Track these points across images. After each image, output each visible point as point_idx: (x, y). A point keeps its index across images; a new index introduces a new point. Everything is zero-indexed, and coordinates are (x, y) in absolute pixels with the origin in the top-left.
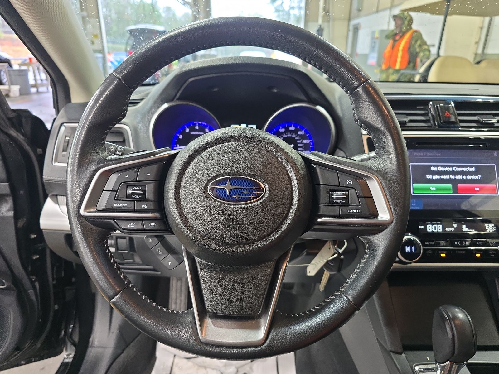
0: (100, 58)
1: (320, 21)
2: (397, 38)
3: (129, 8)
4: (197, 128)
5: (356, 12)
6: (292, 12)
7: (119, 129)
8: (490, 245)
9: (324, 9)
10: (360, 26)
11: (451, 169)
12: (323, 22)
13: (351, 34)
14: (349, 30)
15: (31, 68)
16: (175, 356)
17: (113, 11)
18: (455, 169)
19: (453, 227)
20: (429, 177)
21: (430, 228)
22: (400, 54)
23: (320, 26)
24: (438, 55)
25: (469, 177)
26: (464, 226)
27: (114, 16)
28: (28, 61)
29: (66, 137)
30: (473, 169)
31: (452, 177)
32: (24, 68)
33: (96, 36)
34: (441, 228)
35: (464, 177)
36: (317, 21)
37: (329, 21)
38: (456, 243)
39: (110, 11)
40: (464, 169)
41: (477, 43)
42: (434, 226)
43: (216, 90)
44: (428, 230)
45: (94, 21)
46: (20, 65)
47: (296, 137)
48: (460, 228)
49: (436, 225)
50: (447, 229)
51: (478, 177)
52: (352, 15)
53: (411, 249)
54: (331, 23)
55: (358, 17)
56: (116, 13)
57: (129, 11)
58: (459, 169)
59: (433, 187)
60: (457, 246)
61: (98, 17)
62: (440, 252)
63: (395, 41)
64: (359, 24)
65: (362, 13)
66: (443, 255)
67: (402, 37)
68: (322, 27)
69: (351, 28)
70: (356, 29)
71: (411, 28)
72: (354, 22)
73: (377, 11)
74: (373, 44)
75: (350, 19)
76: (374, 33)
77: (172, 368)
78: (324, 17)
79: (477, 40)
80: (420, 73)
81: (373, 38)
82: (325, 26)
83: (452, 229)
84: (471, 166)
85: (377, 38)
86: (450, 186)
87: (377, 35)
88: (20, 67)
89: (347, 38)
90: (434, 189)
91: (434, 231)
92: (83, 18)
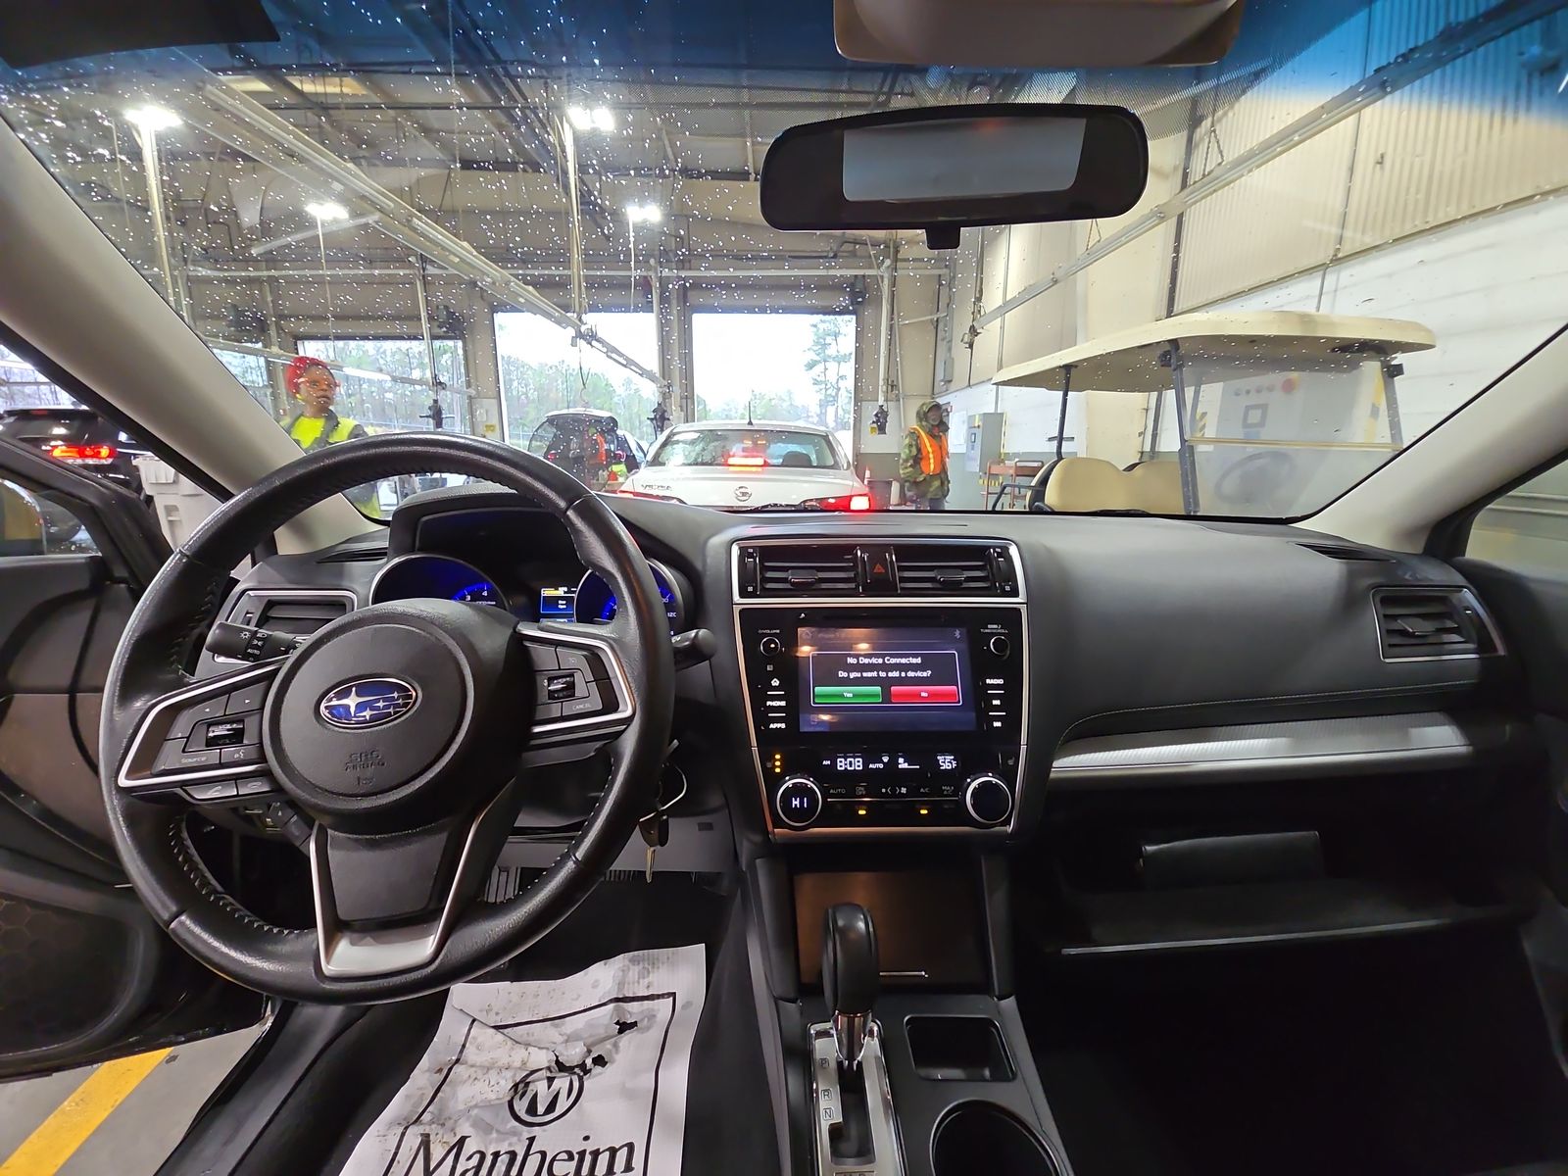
1: (881, 400)
4: (485, 594)
5: (942, 384)
7: (341, 599)
8: (945, 793)
9: (887, 380)
11: (880, 661)
12: (886, 401)
16: (474, 1020)
18: (888, 660)
19: (882, 762)
20: (842, 674)
21: (842, 764)
23: (881, 407)
25: (911, 674)
26: (901, 760)
29: (248, 613)
30: (919, 660)
31: (883, 674)
33: (492, 428)
34: (861, 764)
35: (903, 674)
36: (876, 400)
37: (893, 399)
38: (884, 790)
40: (904, 661)
42: (849, 760)
44: (839, 768)
45: (489, 403)
48: (894, 762)
49: (852, 760)
50: (871, 766)
51: (927, 674)
52: (937, 388)
53: (802, 802)
54: (900, 402)
55: (946, 391)
56: (536, 389)
58: (893, 661)
59: (848, 692)
60: (886, 795)
61: (499, 398)
62: (856, 807)
65: (953, 386)
66: (862, 812)
68: (885, 407)
74: (972, 437)
76: (971, 418)
77: (464, 1046)
78: (887, 393)
79: (1142, 430)
81: (971, 427)
82: (891, 408)
83: (881, 766)
84: (915, 656)
85: (978, 427)
86: (878, 689)
87: (977, 422)
90: (851, 695)
91: (849, 768)
92: (470, 398)
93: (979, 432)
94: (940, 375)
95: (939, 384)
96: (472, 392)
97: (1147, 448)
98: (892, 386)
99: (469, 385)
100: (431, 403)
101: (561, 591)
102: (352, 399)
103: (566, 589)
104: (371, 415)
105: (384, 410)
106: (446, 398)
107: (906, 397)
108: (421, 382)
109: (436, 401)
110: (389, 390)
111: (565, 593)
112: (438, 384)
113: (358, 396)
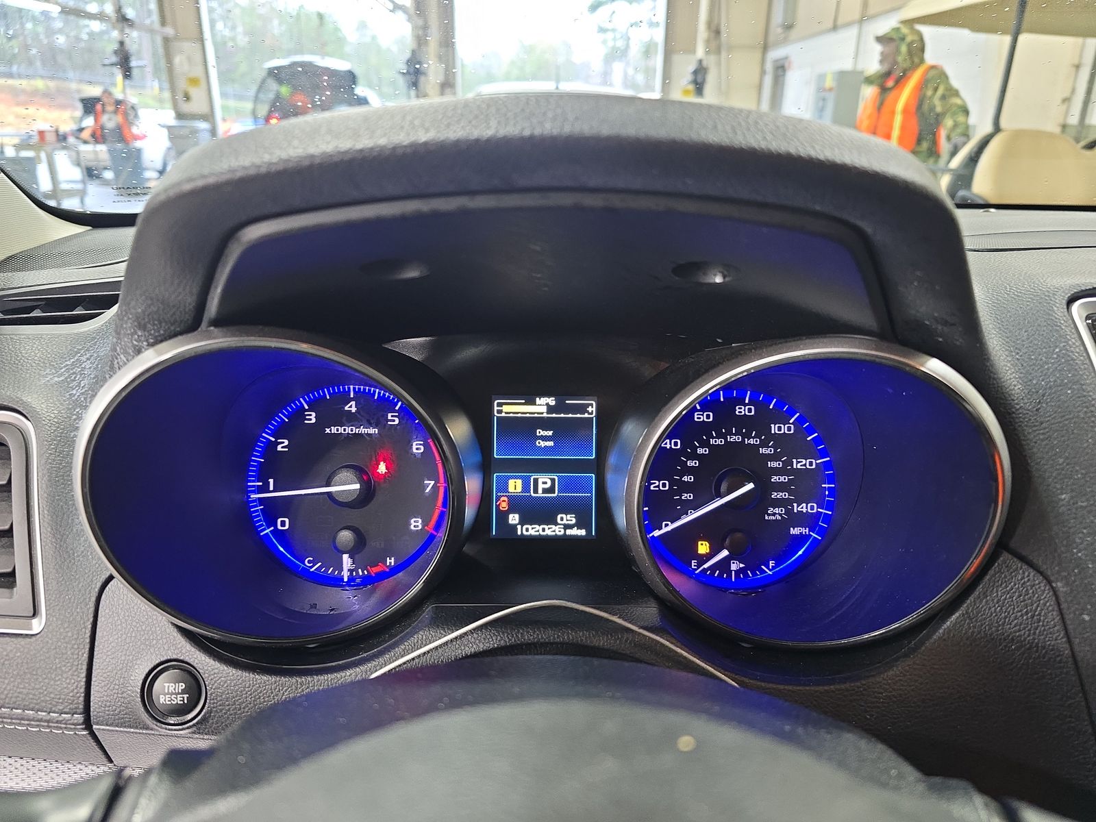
0: (203, 130)
1: (700, 52)
2: (890, 84)
3: (276, 22)
4: (352, 407)
5: (780, 30)
6: (633, 33)
9: (709, 24)
10: (790, 63)
12: (707, 53)
13: (768, 80)
14: (763, 72)
15: (43, 155)
17: (240, 29)
22: (898, 120)
23: (700, 61)
24: (997, 129)
27: (242, 40)
28: (36, 139)
32: (26, 154)
33: (194, 81)
36: (694, 51)
37: (718, 51)
39: (233, 28)
41: (1067, 100)
43: (412, 273)
45: (189, 47)
46: (18, 147)
47: (764, 444)
52: (771, 38)
54: (724, 54)
55: (785, 41)
56: (246, 33)
57: (276, 28)
61: (201, 40)
63: (884, 90)
64: (786, 58)
65: (794, 33)
67: (900, 81)
68: (705, 63)
69: (769, 67)
70: (781, 69)
71: (922, 61)
72: (774, 54)
73: (835, 28)
74: (821, 103)
75: (765, 48)
76: (822, 77)
78: (708, 41)
79: (1067, 94)
80: (951, 170)
81: (821, 89)
82: (710, 62)
85: (831, 90)
87: (829, 82)
88: (17, 153)
89: (760, 87)
92: (166, 40)
93: (831, 97)
94: (778, 17)
95: (776, 30)
96: (169, 31)
97: (1074, 120)
98: (715, 32)
99: (163, 22)
100: (116, 46)
101: (541, 406)
102: (14, 43)
103: (551, 401)
104: (38, 64)
105: (54, 58)
106: (134, 39)
107: (730, 49)
108: (100, 17)
109: (122, 43)
110: (60, 31)
111: (550, 409)
112: (123, 19)
113: (21, 38)
